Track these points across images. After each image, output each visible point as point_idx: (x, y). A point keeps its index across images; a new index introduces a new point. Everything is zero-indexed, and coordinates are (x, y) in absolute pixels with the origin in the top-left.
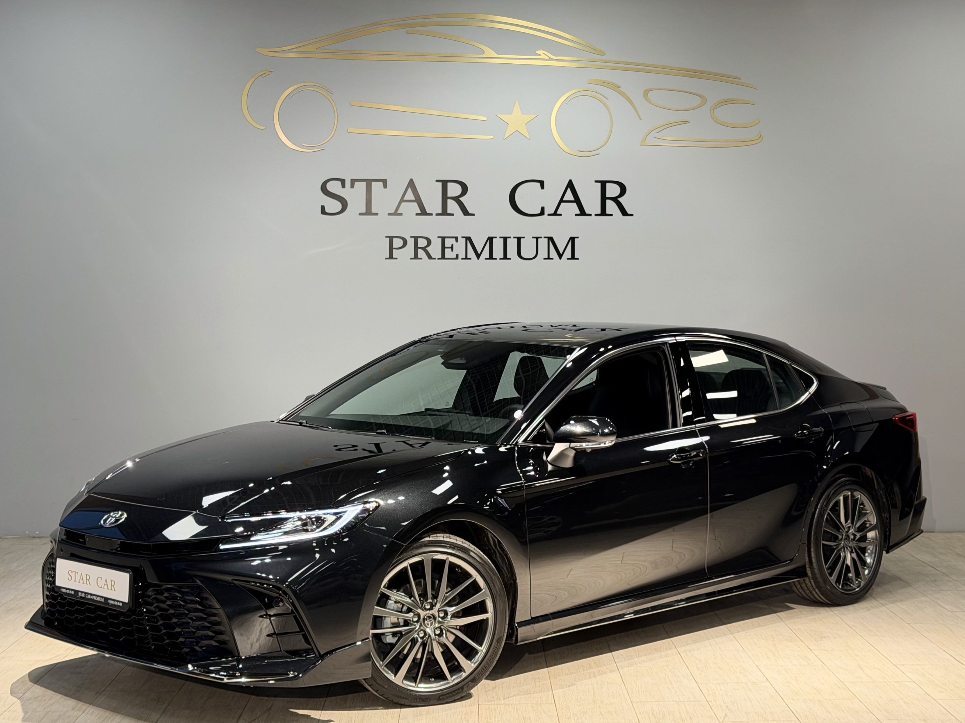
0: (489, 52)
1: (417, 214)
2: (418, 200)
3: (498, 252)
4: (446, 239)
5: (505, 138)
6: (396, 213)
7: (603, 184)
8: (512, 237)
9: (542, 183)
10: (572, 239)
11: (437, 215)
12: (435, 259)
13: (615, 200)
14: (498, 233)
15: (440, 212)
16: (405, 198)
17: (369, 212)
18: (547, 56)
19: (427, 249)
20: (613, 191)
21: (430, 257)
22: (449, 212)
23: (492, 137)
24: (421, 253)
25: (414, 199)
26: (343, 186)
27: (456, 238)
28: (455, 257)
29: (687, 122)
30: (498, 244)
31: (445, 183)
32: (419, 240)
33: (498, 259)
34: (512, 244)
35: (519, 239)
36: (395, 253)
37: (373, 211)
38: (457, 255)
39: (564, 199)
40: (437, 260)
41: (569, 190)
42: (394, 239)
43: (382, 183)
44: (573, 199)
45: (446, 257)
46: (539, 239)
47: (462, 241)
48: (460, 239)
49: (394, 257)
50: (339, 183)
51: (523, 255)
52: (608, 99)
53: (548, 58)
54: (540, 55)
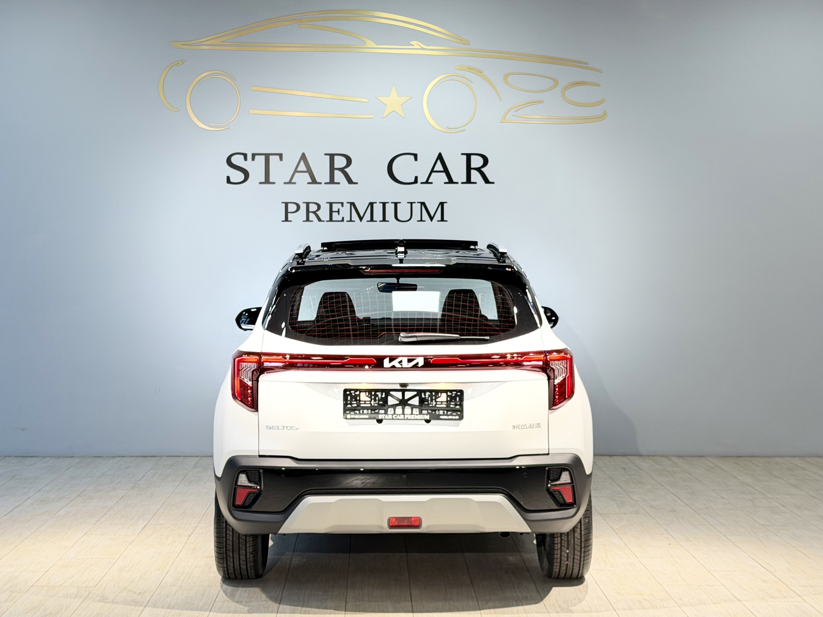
0: (370, 43)
1: (309, 183)
2: (310, 171)
3: (378, 215)
4: (334, 205)
5: (384, 117)
6: (290, 182)
7: (469, 156)
8: (390, 203)
9: (415, 156)
10: (442, 204)
11: (326, 183)
13: (479, 170)
14: (378, 199)
15: (328, 181)
16: (298, 170)
17: (267, 181)
18: (420, 46)
19: (317, 213)
20: (477, 162)
21: (319, 220)
22: (336, 181)
23: (372, 117)
24: (312, 216)
25: (305, 170)
26: (246, 159)
27: (342, 204)
28: (341, 219)
29: (540, 102)
30: (378, 209)
31: (332, 157)
32: (310, 205)
33: (378, 221)
34: (390, 209)
35: (396, 204)
36: (290, 216)
37: (271, 181)
38: (343, 218)
39: (435, 169)
40: (325, 222)
41: (439, 162)
42: (289, 205)
43: (278, 157)
44: (442, 169)
45: (333, 219)
46: (413, 204)
47: (347, 206)
48: (345, 204)
49: (289, 219)
50: (242, 157)
51: (399, 217)
52: (472, 82)
53: (421, 48)
54: (413, 45)
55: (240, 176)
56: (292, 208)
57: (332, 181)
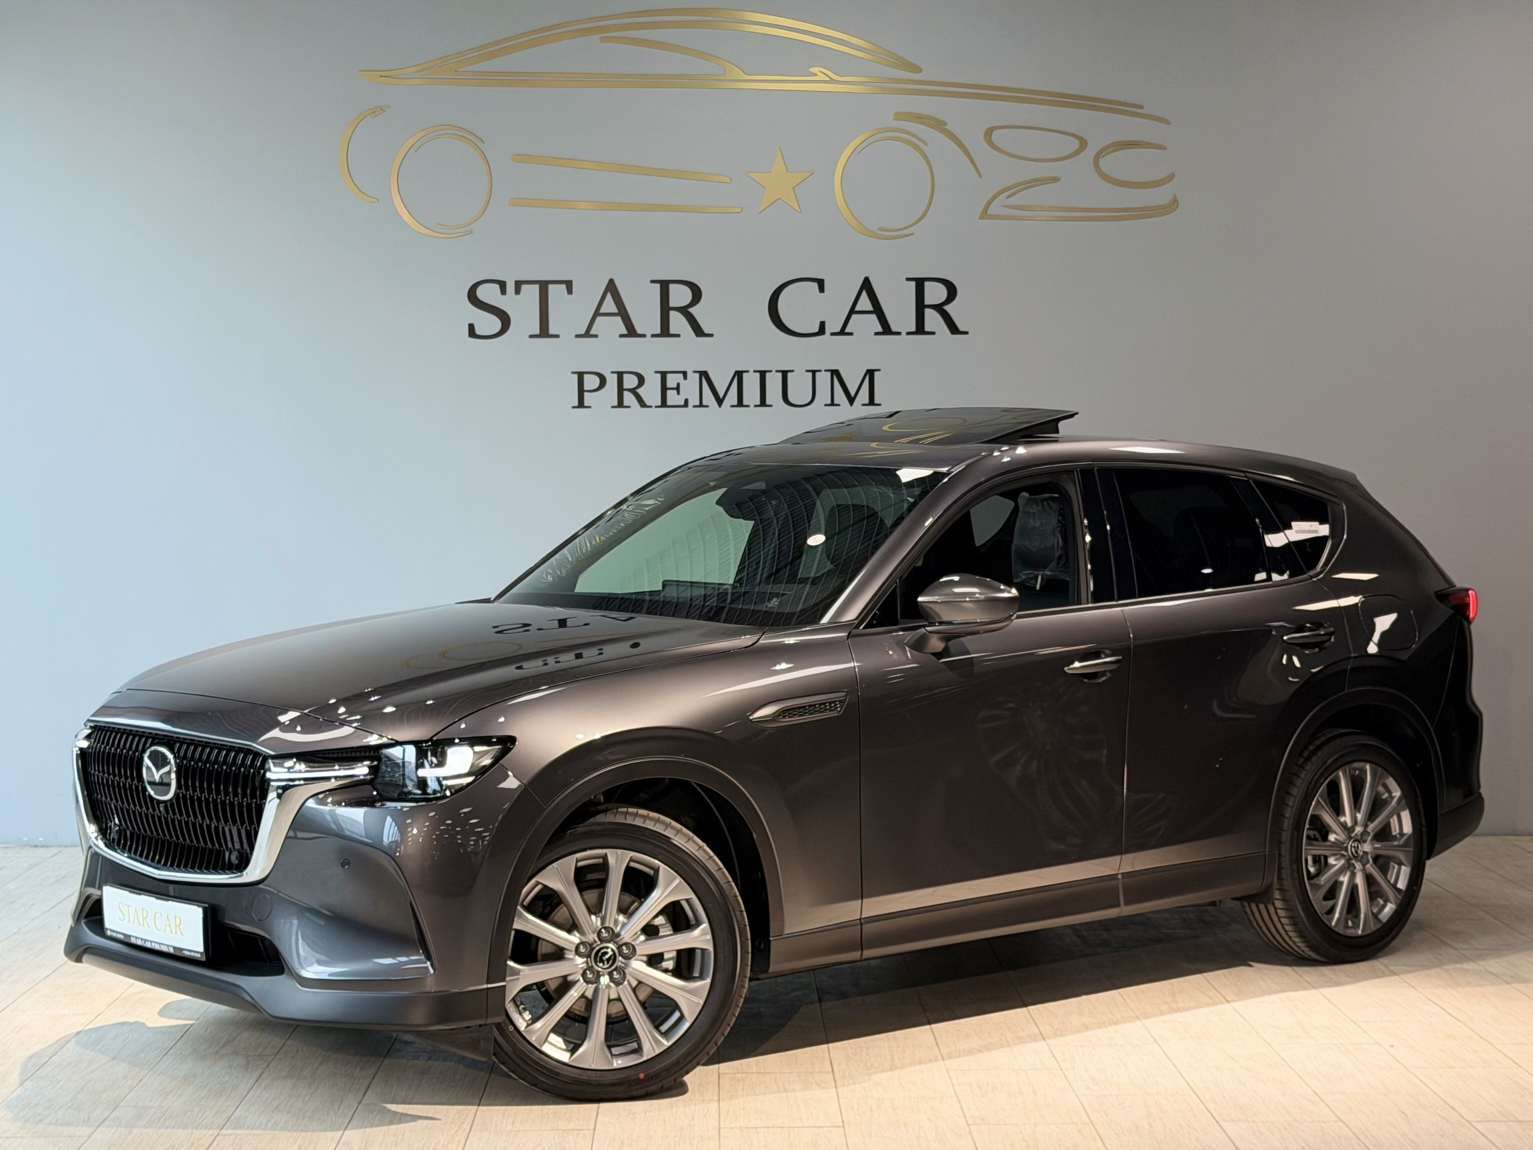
0: (734, 72)
1: (621, 336)
2: (623, 313)
3: (752, 394)
4: (669, 376)
5: (760, 210)
6: (587, 334)
7: (920, 283)
8: (774, 371)
9: (821, 284)
10: (870, 373)
11: (653, 336)
12: (651, 407)
13: (939, 308)
14: (751, 364)
15: (658, 331)
16: (602, 310)
17: (544, 332)
18: (829, 77)
19: (639, 391)
20: (935, 294)
21: (642, 403)
22: (672, 331)
23: (739, 210)
24: (629, 398)
25: (616, 311)
26: (503, 291)
27: (685, 374)
28: (683, 403)
29: (1055, 180)
30: (751, 383)
31: (665, 285)
32: (625, 376)
33: (752, 406)
34: (774, 383)
35: (785, 374)
36: (588, 398)
37: (552, 331)
38: (686, 401)
39: (857, 308)
40: (653, 408)
41: (864, 294)
42: (586, 376)
43: (564, 287)
44: (871, 308)
45: (669, 403)
46: (817, 374)
47: (694, 379)
48: (690, 375)
49: (586, 404)
50: (497, 287)
51: (791, 399)
52: (926, 144)
53: (829, 79)
54: (816, 75)
55: (492, 324)
56: (591, 382)
57: (665, 332)
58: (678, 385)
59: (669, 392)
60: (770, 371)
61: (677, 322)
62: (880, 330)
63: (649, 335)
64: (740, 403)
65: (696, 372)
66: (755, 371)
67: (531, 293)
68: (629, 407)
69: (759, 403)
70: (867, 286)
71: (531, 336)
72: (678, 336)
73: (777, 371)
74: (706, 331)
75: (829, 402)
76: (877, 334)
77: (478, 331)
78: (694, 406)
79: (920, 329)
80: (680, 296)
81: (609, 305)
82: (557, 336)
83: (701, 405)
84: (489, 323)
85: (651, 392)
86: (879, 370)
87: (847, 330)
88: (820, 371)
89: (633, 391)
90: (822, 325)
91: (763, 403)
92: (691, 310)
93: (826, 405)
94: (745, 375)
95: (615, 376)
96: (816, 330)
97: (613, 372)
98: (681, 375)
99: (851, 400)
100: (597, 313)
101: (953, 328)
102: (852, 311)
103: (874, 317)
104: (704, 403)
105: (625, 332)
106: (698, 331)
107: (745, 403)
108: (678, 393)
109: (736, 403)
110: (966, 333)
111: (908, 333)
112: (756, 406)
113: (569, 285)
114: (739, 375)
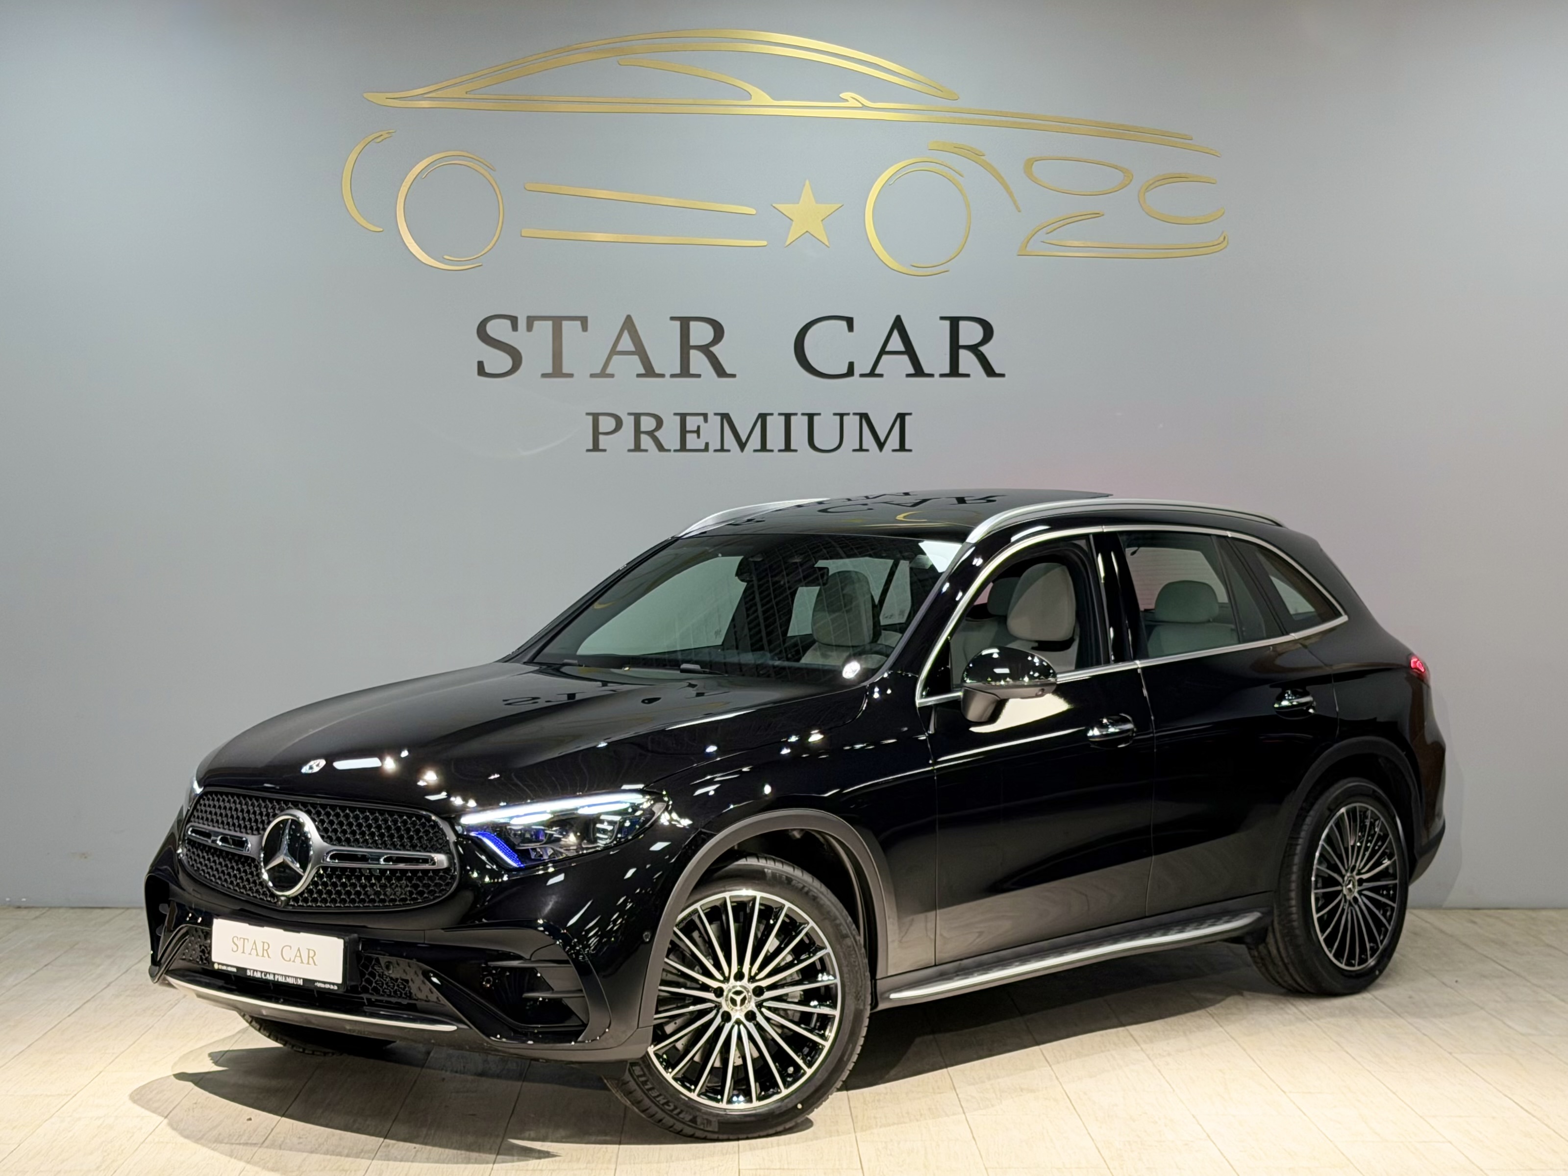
0: (760, 97)
1: (639, 376)
2: (640, 351)
3: (775, 438)
4: (688, 418)
5: (785, 246)
6: (603, 374)
7: (954, 322)
8: (799, 414)
9: (850, 322)
10: (901, 417)
11: (673, 376)
12: (669, 450)
13: (974, 349)
14: (776, 406)
15: (678, 371)
16: (619, 349)
17: (557, 371)
18: (860, 103)
19: (657, 434)
20: (970, 334)
21: (661, 448)
22: (692, 371)
23: (764, 243)
24: (646, 441)
25: (633, 349)
26: (515, 327)
27: (705, 416)
28: (703, 447)
29: (1097, 215)
30: (776, 426)
31: (685, 322)
32: (643, 418)
33: (776, 450)
34: (799, 426)
35: (811, 417)
36: (603, 441)
37: (565, 370)
38: (707, 444)
39: (888, 349)
40: (672, 453)
41: (895, 333)
42: (601, 418)
43: (578, 323)
44: (902, 349)
45: (688, 447)
46: (845, 418)
47: (715, 421)
48: (711, 417)
49: (601, 447)
50: (508, 323)
51: (817, 443)
52: (962, 176)
53: (861, 106)
54: (847, 101)
55: (504, 362)
56: (607, 424)
57: (685, 371)
58: (699, 427)
59: (688, 436)
60: (796, 414)
61: (698, 361)
62: (912, 371)
63: (668, 376)
64: (764, 448)
65: (716, 414)
66: (780, 414)
67: (545, 329)
68: (646, 451)
69: (783, 447)
70: (898, 324)
71: (544, 375)
72: (699, 376)
73: (803, 414)
74: (728, 372)
75: (858, 447)
76: (908, 375)
77: (488, 370)
78: (716, 451)
79: (954, 371)
80: (701, 334)
81: (626, 343)
82: (571, 375)
83: (722, 449)
84: (499, 361)
85: (670, 435)
86: (910, 414)
87: (877, 372)
88: (848, 414)
89: (651, 434)
90: (851, 365)
91: (788, 448)
92: (712, 349)
93: (854, 450)
94: (769, 418)
95: (632, 417)
96: (845, 371)
97: (630, 414)
98: (701, 418)
99: (881, 445)
100: (614, 352)
101: (990, 371)
102: (883, 352)
103: (905, 358)
104: (725, 448)
105: (643, 371)
106: (720, 372)
107: (768, 447)
108: (699, 437)
109: (759, 447)
110: (1003, 375)
111: (942, 375)
112: (780, 451)
113: (584, 321)
114: (763, 417)
